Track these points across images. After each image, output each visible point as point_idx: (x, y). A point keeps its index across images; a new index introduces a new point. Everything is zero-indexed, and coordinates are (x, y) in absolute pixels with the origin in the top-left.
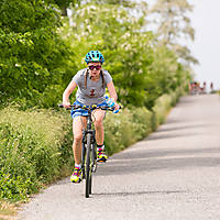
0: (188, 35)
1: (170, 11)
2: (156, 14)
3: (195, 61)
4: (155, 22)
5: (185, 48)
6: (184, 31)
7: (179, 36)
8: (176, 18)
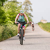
0: (31, 10)
1: (27, 5)
2: (24, 5)
3: (32, 16)
4: (23, 7)
5: (30, 13)
6: (30, 10)
7: (29, 11)
8: (28, 7)
